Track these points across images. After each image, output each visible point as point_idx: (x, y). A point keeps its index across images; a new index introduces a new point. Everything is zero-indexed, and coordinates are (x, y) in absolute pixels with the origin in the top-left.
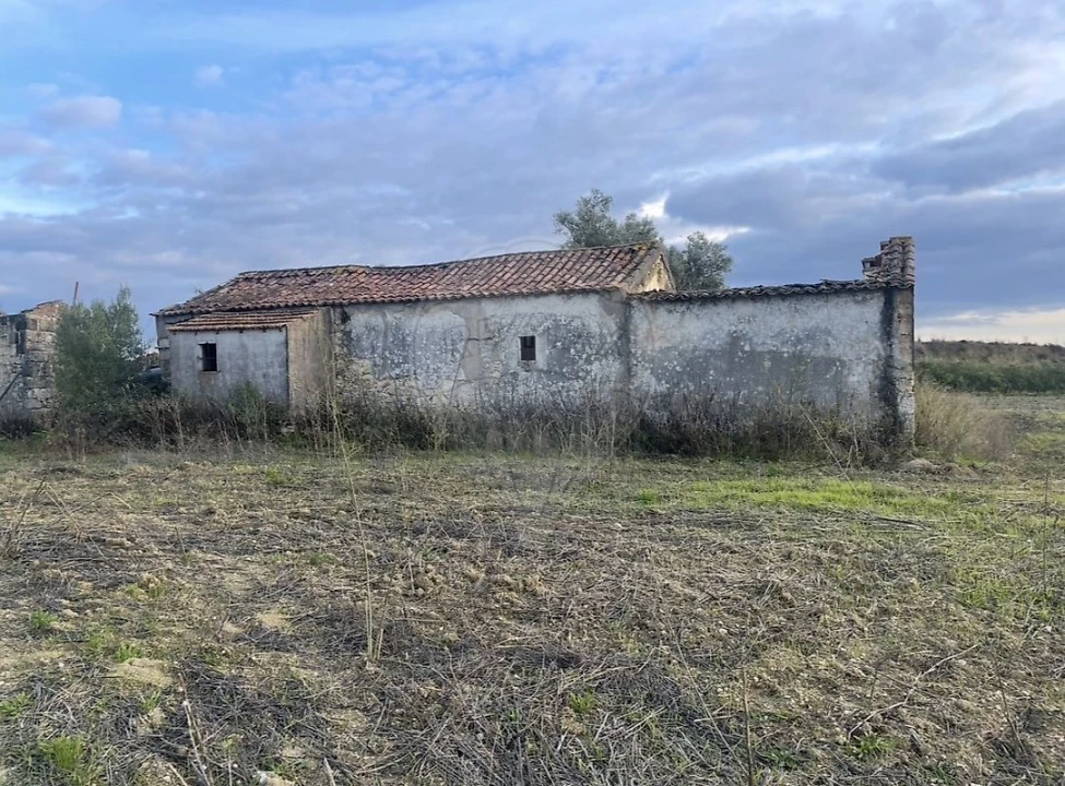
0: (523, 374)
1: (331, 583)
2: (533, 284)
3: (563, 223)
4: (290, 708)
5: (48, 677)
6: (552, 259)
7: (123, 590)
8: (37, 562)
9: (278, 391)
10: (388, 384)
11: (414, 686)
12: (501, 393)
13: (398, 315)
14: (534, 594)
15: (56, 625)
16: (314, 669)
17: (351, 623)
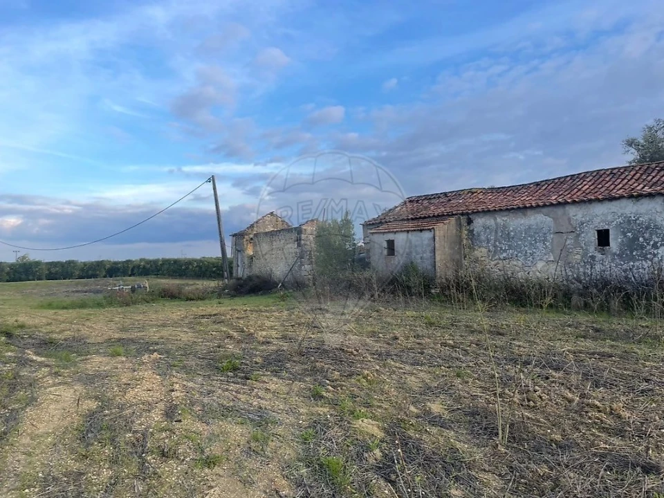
0: (599, 256)
1: (472, 390)
2: (607, 192)
3: (630, 145)
4: (452, 465)
5: (322, 422)
6: (622, 173)
7: (355, 379)
8: (313, 358)
9: (429, 267)
10: (498, 263)
11: (533, 466)
12: (581, 270)
13: (505, 219)
14: (619, 417)
15: (324, 394)
16: (464, 443)
17: (486, 418)
